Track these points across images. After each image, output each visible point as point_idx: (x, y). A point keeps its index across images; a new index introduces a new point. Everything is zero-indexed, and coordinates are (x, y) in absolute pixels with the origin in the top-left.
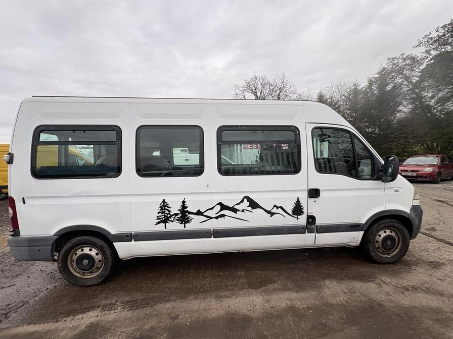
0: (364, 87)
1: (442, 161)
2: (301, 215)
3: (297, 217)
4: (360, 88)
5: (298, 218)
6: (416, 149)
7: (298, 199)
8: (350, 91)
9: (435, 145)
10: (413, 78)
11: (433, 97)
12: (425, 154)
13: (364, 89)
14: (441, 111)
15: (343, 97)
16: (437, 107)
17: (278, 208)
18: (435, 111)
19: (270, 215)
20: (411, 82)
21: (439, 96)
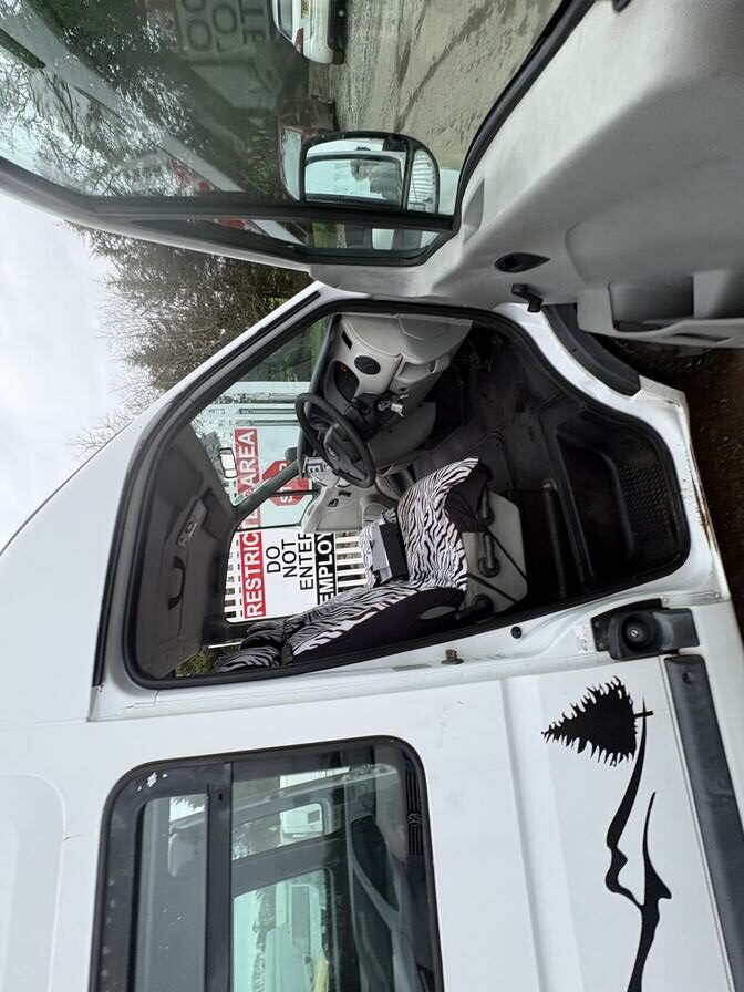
0: (117, 266)
1: (294, 124)
2: (626, 698)
3: (639, 722)
4: (118, 276)
5: (645, 714)
6: (266, 175)
7: (555, 732)
8: (124, 296)
9: (256, 139)
10: (96, 162)
11: (144, 128)
12: (277, 158)
13: (121, 266)
14: (178, 116)
15: (139, 311)
16: (169, 123)
17: (619, 860)
18: (177, 129)
19: (662, 902)
20: (106, 170)
21: (141, 114)
